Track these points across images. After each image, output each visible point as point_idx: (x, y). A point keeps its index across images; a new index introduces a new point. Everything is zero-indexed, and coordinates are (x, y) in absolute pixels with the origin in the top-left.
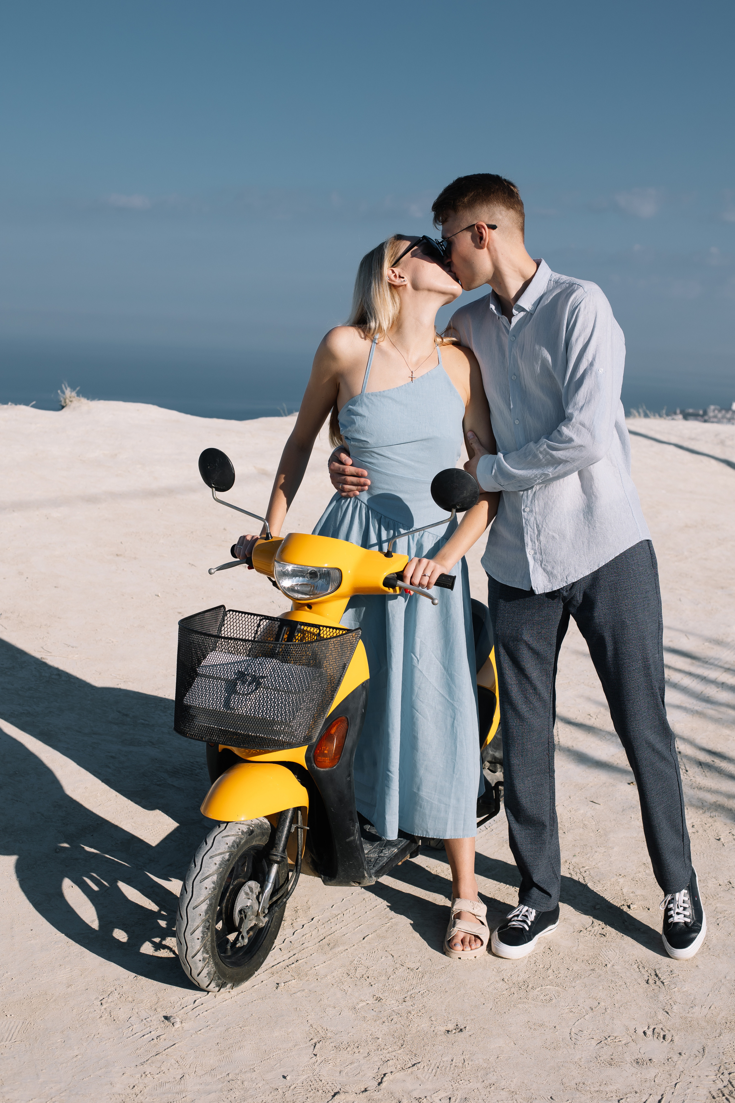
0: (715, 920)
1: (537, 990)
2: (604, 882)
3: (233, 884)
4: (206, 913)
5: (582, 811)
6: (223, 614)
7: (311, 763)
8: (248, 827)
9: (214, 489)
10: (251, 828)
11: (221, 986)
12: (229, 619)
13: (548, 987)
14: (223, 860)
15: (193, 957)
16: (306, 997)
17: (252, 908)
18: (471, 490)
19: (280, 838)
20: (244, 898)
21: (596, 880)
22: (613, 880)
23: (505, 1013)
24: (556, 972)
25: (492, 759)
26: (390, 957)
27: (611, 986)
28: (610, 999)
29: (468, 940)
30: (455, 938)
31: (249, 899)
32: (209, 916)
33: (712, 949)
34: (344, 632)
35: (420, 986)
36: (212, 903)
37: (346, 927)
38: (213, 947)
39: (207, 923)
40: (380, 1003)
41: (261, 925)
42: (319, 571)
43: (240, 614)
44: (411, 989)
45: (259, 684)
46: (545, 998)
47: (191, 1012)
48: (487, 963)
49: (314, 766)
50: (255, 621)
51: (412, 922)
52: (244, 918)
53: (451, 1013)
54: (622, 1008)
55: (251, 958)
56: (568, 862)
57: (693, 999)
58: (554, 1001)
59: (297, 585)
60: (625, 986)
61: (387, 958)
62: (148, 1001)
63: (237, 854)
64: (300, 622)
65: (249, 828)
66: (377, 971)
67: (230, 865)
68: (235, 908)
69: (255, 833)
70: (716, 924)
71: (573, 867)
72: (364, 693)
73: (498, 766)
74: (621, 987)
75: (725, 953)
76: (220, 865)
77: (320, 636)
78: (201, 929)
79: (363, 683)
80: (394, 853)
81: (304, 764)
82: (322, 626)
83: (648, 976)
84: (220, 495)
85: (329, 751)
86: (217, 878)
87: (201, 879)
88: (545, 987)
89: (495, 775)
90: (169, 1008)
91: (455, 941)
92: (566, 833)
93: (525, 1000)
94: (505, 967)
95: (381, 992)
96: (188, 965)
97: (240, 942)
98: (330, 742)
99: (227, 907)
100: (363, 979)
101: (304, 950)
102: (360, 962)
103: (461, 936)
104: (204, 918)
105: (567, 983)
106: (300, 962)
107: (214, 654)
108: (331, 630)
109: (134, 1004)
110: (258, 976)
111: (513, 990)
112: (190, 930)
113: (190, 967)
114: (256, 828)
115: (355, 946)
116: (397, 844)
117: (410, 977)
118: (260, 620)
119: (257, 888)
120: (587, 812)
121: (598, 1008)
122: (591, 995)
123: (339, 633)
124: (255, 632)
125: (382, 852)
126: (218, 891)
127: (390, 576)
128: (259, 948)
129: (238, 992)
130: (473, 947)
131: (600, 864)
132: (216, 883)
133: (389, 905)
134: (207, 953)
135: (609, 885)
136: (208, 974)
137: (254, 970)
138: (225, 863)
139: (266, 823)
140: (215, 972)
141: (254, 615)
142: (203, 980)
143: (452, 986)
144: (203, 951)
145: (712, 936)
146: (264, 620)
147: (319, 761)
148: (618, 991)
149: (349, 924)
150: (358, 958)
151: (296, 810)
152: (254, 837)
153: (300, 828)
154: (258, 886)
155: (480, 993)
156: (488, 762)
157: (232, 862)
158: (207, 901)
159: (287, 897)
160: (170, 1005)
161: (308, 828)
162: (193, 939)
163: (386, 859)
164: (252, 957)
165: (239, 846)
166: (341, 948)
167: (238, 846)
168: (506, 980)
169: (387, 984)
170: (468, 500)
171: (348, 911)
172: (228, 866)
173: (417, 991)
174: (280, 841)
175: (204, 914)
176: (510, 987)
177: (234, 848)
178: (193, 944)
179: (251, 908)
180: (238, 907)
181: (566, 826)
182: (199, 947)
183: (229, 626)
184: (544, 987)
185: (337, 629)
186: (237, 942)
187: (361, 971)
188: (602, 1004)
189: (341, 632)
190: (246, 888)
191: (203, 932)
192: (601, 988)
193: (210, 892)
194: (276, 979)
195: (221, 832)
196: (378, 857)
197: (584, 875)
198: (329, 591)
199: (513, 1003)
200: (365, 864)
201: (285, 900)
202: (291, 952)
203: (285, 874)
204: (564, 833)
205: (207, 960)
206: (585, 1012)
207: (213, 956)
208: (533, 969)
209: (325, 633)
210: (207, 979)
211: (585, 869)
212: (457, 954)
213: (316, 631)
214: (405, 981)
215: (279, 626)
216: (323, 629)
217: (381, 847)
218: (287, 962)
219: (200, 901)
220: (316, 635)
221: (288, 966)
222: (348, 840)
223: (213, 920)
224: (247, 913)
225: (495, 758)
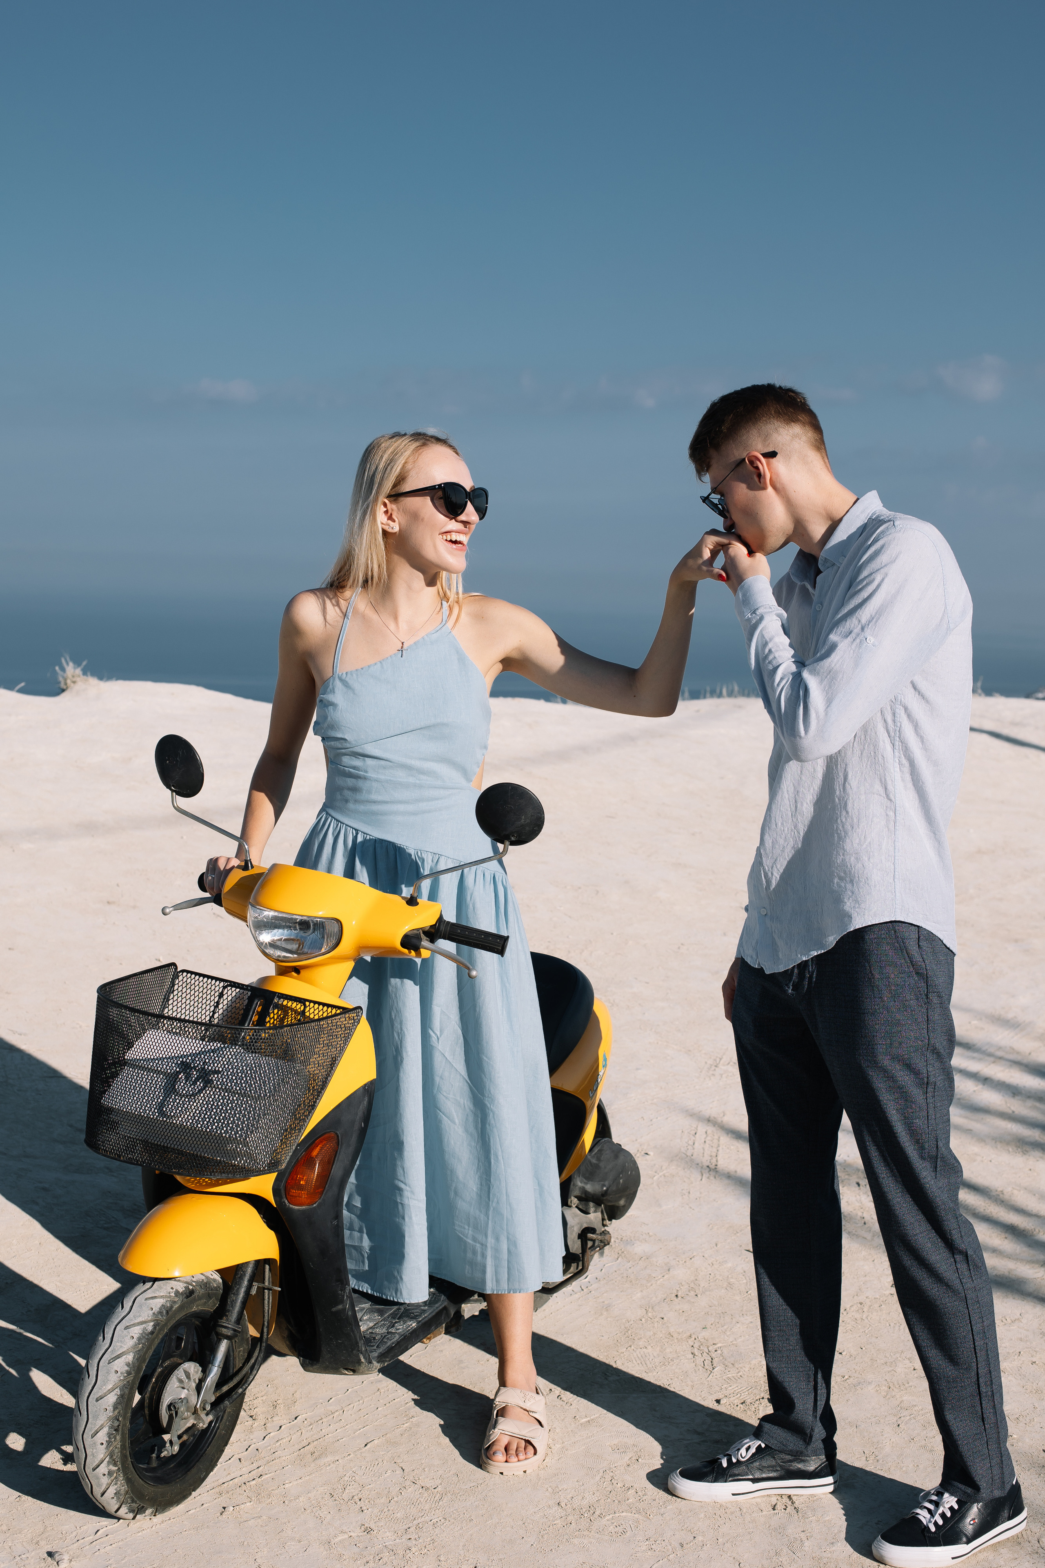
0: (895, 1419)
1: (606, 1518)
2: (740, 1365)
3: (162, 1366)
4: (115, 1407)
5: (730, 1265)
6: (173, 976)
7: (281, 1198)
8: (185, 1285)
9: (174, 793)
10: (191, 1287)
11: (137, 1511)
12: (180, 984)
13: (624, 1514)
14: (144, 1332)
15: (94, 1470)
16: (261, 1526)
17: (187, 1402)
18: (532, 816)
19: (234, 1302)
20: (175, 1386)
21: (729, 1362)
22: (753, 1362)
23: (551, 1550)
24: (640, 1493)
25: (582, 1194)
26: (399, 1471)
27: (718, 1513)
28: (713, 1533)
29: (514, 1447)
30: (495, 1443)
31: (183, 1388)
32: (118, 1413)
33: (881, 1461)
34: (338, 1011)
35: (433, 1512)
36: (124, 1394)
37: (344, 1428)
38: (123, 1458)
39: (116, 1422)
40: (369, 1536)
41: (203, 1425)
42: (312, 921)
43: (197, 977)
44: (419, 1517)
45: (208, 1083)
46: (616, 1529)
47: (87, 1547)
48: (539, 1480)
49: (285, 1203)
50: (217, 989)
51: (442, 1423)
52: (174, 1415)
53: (471, 1551)
54: (728, 1545)
55: (186, 1472)
56: (693, 1337)
57: (836, 1531)
58: (628, 1534)
59: (280, 940)
60: (739, 1513)
61: (395, 1473)
62: (30, 1531)
63: (166, 1324)
64: (279, 993)
65: (187, 1288)
66: (376, 1491)
67: (154, 1339)
68: (162, 1400)
69: (196, 1294)
70: (896, 1425)
71: (699, 1344)
72: (366, 1099)
73: (591, 1204)
74: (733, 1515)
75: (899, 1467)
76: (139, 1339)
77: (305, 1015)
78: (106, 1430)
79: (365, 1085)
80: (411, 1328)
81: (270, 1198)
82: (308, 1000)
83: (777, 1500)
84: (182, 801)
85: (306, 1181)
86: (134, 1358)
87: (109, 1359)
88: (619, 1515)
89: (586, 1217)
90: (57, 1541)
91: (494, 1448)
92: (699, 1296)
93: (586, 1533)
94: (565, 1487)
95: (375, 1521)
96: (87, 1480)
97: (167, 1450)
98: (309, 1169)
99: (151, 1398)
100: (352, 1502)
101: (274, 1462)
102: (353, 1478)
103: (505, 1441)
104: (111, 1414)
105: (653, 1509)
106: (263, 1478)
107: (154, 1033)
108: (321, 1007)
109: (8, 1535)
110: (199, 1497)
111: (570, 1518)
112: (91, 1431)
113: (90, 1483)
114: (198, 1288)
115: (351, 1456)
116: (417, 1316)
117: (422, 1500)
118: (224, 987)
119: (197, 1372)
120: (737, 1265)
121: (692, 1544)
122: (686, 1526)
123: (331, 1012)
124: (215, 1004)
125: (393, 1326)
126: (135, 1377)
127: (412, 932)
128: (200, 1458)
129: (164, 1519)
130: (522, 1456)
131: (740, 1340)
132: (131, 1366)
133: (416, 1397)
134: (115, 1465)
135: (747, 1370)
136: (115, 1494)
137: (190, 1489)
138: (146, 1337)
139: (215, 1280)
140: (127, 1492)
141: (217, 979)
142: (109, 1501)
143: (481, 1512)
144: (108, 1462)
145: (886, 1441)
146: (229, 988)
147: (292, 1196)
148: (727, 1520)
149: (349, 1425)
150: (351, 1472)
151: (260, 1264)
152: (195, 1300)
153: (269, 1289)
154: (198, 1370)
155: (521, 1523)
156: (576, 1197)
157: (157, 1335)
158: (117, 1390)
159: (244, 1387)
160: (60, 1536)
161: (280, 1289)
162: (94, 1443)
163: (397, 1337)
164: (189, 1470)
165: (170, 1313)
166: (330, 1458)
167: (167, 1312)
168: (563, 1504)
169: (386, 1510)
170: (527, 828)
171: (352, 1405)
172: (150, 1341)
173: (427, 1519)
174: (233, 1306)
175: (112, 1409)
176: (567, 1514)
177: (162, 1316)
178: (95, 1450)
179: (185, 1401)
180: (166, 1400)
181: (702, 1285)
182: (102, 1456)
183: (180, 994)
184: (617, 1515)
185: (328, 1006)
186: (163, 1450)
187: (351, 1490)
188: (700, 1538)
189: (334, 1011)
190: (179, 1373)
191: (109, 1435)
192: (702, 1515)
193: (121, 1378)
194: (223, 1501)
195: (145, 1291)
196: (386, 1334)
197: (713, 1355)
198: (323, 950)
199: (566, 1537)
200: (361, 1343)
201: (240, 1390)
202: (254, 1464)
203: (244, 1353)
204: (696, 1295)
205: (115, 1475)
206: (671, 1550)
207: (124, 1469)
208: (607, 1489)
209: (313, 1012)
210: (114, 1501)
211: (716, 1347)
212: (497, 1467)
213: (299, 1007)
214: (413, 1506)
215: (249, 998)
216: (309, 1006)
217: (394, 1318)
218: (245, 1478)
219: (107, 1390)
220: (299, 1014)
221: (245, 1483)
222: (334, 1309)
223: (124, 1418)
224: (178, 1409)
225: (585, 1192)
